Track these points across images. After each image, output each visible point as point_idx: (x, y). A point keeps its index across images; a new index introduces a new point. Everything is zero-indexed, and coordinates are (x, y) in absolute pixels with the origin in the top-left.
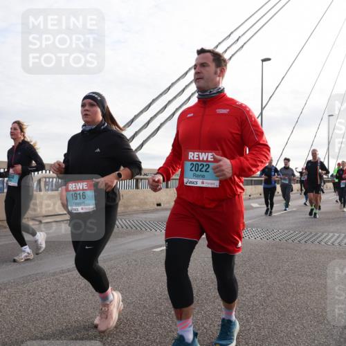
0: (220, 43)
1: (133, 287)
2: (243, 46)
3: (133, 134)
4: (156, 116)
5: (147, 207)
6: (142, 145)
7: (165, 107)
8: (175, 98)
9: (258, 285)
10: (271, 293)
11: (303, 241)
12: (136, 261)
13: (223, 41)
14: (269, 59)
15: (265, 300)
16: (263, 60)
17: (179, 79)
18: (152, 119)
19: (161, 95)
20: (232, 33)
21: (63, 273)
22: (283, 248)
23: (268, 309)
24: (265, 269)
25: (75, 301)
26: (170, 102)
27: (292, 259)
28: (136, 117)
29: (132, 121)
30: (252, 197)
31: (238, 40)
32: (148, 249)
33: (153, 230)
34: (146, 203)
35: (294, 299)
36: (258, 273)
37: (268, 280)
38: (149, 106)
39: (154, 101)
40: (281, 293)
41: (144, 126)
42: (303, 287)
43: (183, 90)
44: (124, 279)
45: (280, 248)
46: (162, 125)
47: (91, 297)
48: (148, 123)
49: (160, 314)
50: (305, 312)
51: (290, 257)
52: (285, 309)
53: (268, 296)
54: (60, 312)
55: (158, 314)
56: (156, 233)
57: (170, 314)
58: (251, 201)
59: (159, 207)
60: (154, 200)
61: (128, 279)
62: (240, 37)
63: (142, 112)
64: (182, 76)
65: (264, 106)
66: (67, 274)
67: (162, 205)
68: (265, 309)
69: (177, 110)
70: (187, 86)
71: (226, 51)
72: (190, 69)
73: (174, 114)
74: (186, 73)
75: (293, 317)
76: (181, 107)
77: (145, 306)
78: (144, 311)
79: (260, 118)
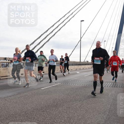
0: (66, 15)
1: (33, 102)
3: (34, 47)
4: (42, 40)
7: (46, 37)
8: (50, 34)
9: (79, 101)
10: (83, 104)
14: (83, 21)
15: (80, 106)
16: (81, 21)
17: (51, 27)
18: (41, 41)
19: (44, 33)
20: (70, 11)
21: (8, 97)
23: (82, 109)
25: (12, 107)
26: (48, 35)
28: (35, 41)
29: (34, 42)
30: (77, 70)
31: (72, 14)
32: (39, 88)
35: (91, 106)
36: (78, 97)
37: (82, 99)
38: (40, 37)
39: (42, 35)
40: (87, 103)
41: (38, 44)
42: (94, 101)
43: (53, 31)
44: (30, 99)
45: (86, 88)
46: (45, 44)
47: (18, 106)
48: (40, 43)
49: (43, 111)
52: (87, 109)
53: (82, 105)
55: (42, 112)
56: (42, 83)
57: (46, 111)
58: (77, 71)
61: (32, 99)
62: (73, 12)
63: (37, 39)
64: (52, 26)
65: (81, 37)
66: (10, 97)
67: (45, 72)
68: (80, 109)
69: (50, 38)
70: (54, 30)
71: (68, 17)
72: (55, 24)
73: (49, 40)
74: (54, 25)
75: (90, 112)
76: (51, 37)
77: (37, 109)
78: (37, 110)
79: (80, 41)
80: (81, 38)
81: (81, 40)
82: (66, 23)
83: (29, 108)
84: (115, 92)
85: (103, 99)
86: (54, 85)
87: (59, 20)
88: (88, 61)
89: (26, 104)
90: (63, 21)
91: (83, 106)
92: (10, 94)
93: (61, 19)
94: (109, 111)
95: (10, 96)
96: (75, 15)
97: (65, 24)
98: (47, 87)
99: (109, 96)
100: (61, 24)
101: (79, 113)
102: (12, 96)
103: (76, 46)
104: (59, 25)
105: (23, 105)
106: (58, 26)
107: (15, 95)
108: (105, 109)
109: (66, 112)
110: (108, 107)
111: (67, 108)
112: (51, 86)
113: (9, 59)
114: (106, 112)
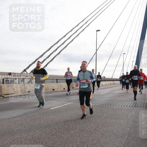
0: (79, 24)
1: (41, 124)
2: (88, 25)
3: (43, 60)
4: (52, 53)
5: (49, 91)
6: (47, 65)
7: (57, 49)
8: (61, 45)
9: (93, 123)
10: (98, 126)
11: (112, 105)
12: (43, 113)
13: (81, 22)
14: (99, 30)
15: (96, 129)
16: (97, 31)
17: (62, 38)
18: (51, 54)
19: (55, 44)
20: (84, 19)
21: (12, 118)
22: (104, 108)
23: (97, 133)
24: (96, 117)
25: (17, 130)
26: (58, 47)
27: (107, 112)
28: (44, 53)
29: (43, 55)
31: (87, 22)
32: (48, 108)
33: (51, 100)
34: (48, 89)
35: (107, 128)
36: (93, 118)
38: (50, 49)
39: (52, 47)
42: (111, 123)
43: (64, 43)
44: (38, 121)
45: (103, 108)
46: (55, 57)
47: (24, 128)
48: (49, 56)
49: (52, 135)
50: (112, 133)
51: (107, 111)
53: (97, 127)
54: (10, 135)
55: (51, 135)
56: (52, 102)
57: (56, 135)
59: (53, 91)
60: (51, 88)
61: (40, 120)
62: (87, 21)
63: (47, 51)
64: (64, 37)
66: (14, 119)
67: (55, 90)
68: (95, 133)
69: (61, 50)
70: (65, 41)
71: (82, 27)
72: (67, 34)
73: (60, 52)
74: (65, 35)
75: (107, 136)
76: (63, 49)
77: (46, 132)
78: (46, 134)
79: (95, 54)
80: (97, 50)
81: (96, 52)
82: (79, 33)
83: (37, 131)
84: (136, 113)
85: (122, 121)
86: (65, 105)
87: (72, 30)
88: (104, 77)
89: (33, 126)
90: (76, 31)
91: (99, 129)
92: (15, 115)
93: (73, 28)
94: (128, 135)
95: (15, 117)
96: (90, 24)
97: (78, 35)
98: (58, 107)
99: (129, 117)
100: (73, 34)
101: (94, 136)
102: (17, 117)
103: (91, 59)
104: (71, 35)
105: (30, 128)
106: (70, 37)
107: (20, 115)
108: (124, 133)
109: (79, 136)
110: (127, 130)
111: (80, 131)
112: (61, 106)
113: (14, 75)
114: (125, 136)
